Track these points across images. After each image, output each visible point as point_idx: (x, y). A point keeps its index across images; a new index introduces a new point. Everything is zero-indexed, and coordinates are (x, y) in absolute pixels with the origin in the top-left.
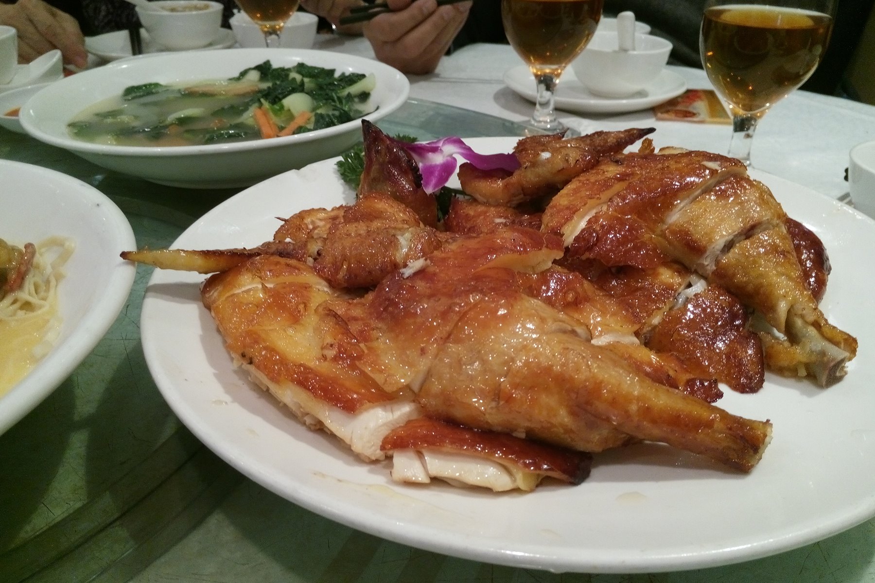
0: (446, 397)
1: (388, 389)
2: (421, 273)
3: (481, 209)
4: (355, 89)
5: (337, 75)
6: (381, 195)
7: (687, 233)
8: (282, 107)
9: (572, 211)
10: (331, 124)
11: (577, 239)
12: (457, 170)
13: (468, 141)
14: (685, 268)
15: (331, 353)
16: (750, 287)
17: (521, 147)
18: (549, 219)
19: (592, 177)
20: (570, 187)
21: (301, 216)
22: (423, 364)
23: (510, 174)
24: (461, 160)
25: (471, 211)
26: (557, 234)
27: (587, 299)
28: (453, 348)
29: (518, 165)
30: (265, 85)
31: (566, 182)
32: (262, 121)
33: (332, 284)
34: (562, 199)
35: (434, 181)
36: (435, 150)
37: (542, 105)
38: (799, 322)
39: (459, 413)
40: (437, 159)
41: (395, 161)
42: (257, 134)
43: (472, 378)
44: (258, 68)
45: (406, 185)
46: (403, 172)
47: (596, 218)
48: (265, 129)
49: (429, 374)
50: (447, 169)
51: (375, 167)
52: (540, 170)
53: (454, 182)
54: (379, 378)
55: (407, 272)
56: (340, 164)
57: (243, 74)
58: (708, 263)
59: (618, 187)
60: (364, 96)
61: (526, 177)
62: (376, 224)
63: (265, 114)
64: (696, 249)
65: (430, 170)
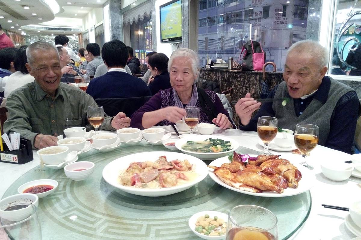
0: (246, 182)
1: (240, 181)
2: (243, 170)
3: (251, 165)
4: (228, 144)
5: (224, 141)
6: (237, 162)
7: (280, 170)
8: (216, 147)
9: (264, 165)
10: (225, 151)
11: (264, 169)
12: (248, 159)
13: (249, 155)
14: (280, 175)
15: (233, 178)
16: (287, 177)
17: (258, 156)
18: (261, 166)
19: (267, 161)
20: (264, 163)
21: (225, 164)
22: (244, 179)
23: (256, 160)
24: (248, 158)
25: (250, 165)
26: (261, 168)
27: (264, 176)
28: (247, 177)
29: (257, 159)
30: (212, 143)
31: (264, 162)
32: (214, 149)
33: (231, 172)
34: (262, 164)
35: (244, 160)
36: (244, 156)
37: (266, 148)
38: (292, 181)
39: (247, 184)
40: (244, 157)
41: (238, 157)
42: (213, 151)
43: (249, 180)
44: (209, 139)
45: (240, 160)
46: (240, 159)
47: (267, 167)
48: (215, 151)
49: (244, 180)
50: (246, 159)
51: (235, 158)
52: (260, 160)
53: (247, 161)
54: (239, 180)
55: (241, 170)
56: (229, 157)
57: (207, 140)
58: (282, 174)
59: (271, 163)
60: (230, 146)
61: (258, 161)
62: (236, 165)
63: (214, 148)
64: (281, 172)
65: (244, 159)
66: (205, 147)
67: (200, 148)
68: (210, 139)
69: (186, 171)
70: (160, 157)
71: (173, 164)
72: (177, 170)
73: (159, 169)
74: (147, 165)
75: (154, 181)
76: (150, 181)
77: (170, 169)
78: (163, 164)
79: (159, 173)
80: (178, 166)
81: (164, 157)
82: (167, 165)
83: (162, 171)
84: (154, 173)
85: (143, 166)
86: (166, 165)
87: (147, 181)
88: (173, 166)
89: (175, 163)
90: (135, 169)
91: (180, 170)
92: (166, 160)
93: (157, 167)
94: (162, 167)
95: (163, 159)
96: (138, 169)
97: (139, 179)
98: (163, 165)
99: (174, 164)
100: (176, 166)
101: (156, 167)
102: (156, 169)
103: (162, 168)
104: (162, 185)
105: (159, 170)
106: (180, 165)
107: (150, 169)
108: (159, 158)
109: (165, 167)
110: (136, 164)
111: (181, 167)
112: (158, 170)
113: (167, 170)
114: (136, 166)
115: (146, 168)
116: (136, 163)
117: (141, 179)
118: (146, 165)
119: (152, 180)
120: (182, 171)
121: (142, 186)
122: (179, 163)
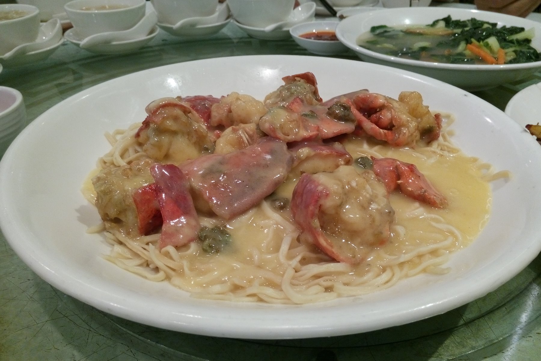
44: (443, 19)
57: (436, 23)
60: (528, 41)
66: (440, 44)
67: (423, 49)
68: (447, 21)
69: (413, 148)
70: (290, 80)
71: (355, 111)
72: (373, 140)
73: (291, 138)
74: (234, 114)
75: (266, 206)
76: (243, 212)
77: (341, 138)
78: (307, 111)
79: (292, 160)
80: (377, 123)
81: (309, 79)
82: (324, 115)
83: (304, 151)
84: (266, 166)
85: (217, 115)
86: (322, 120)
87: (225, 211)
88: (352, 121)
89: (361, 110)
90: (174, 133)
91: (384, 143)
92: (315, 93)
93: (282, 127)
94: (306, 129)
95: (303, 87)
96: (189, 134)
97: (185, 198)
98: (306, 115)
99: (359, 116)
100: (368, 125)
101: (274, 130)
102: (276, 138)
103: (304, 134)
104: (310, 239)
105: (292, 145)
106: (385, 116)
107: (245, 138)
108: (283, 83)
109: (318, 129)
110: (178, 112)
111: (390, 127)
112: (285, 147)
113: (328, 141)
114: (176, 119)
115: (229, 130)
116: (175, 105)
117: (195, 194)
118: (230, 111)
119: (256, 205)
120: (397, 145)
121: (200, 239)
122: (382, 107)
